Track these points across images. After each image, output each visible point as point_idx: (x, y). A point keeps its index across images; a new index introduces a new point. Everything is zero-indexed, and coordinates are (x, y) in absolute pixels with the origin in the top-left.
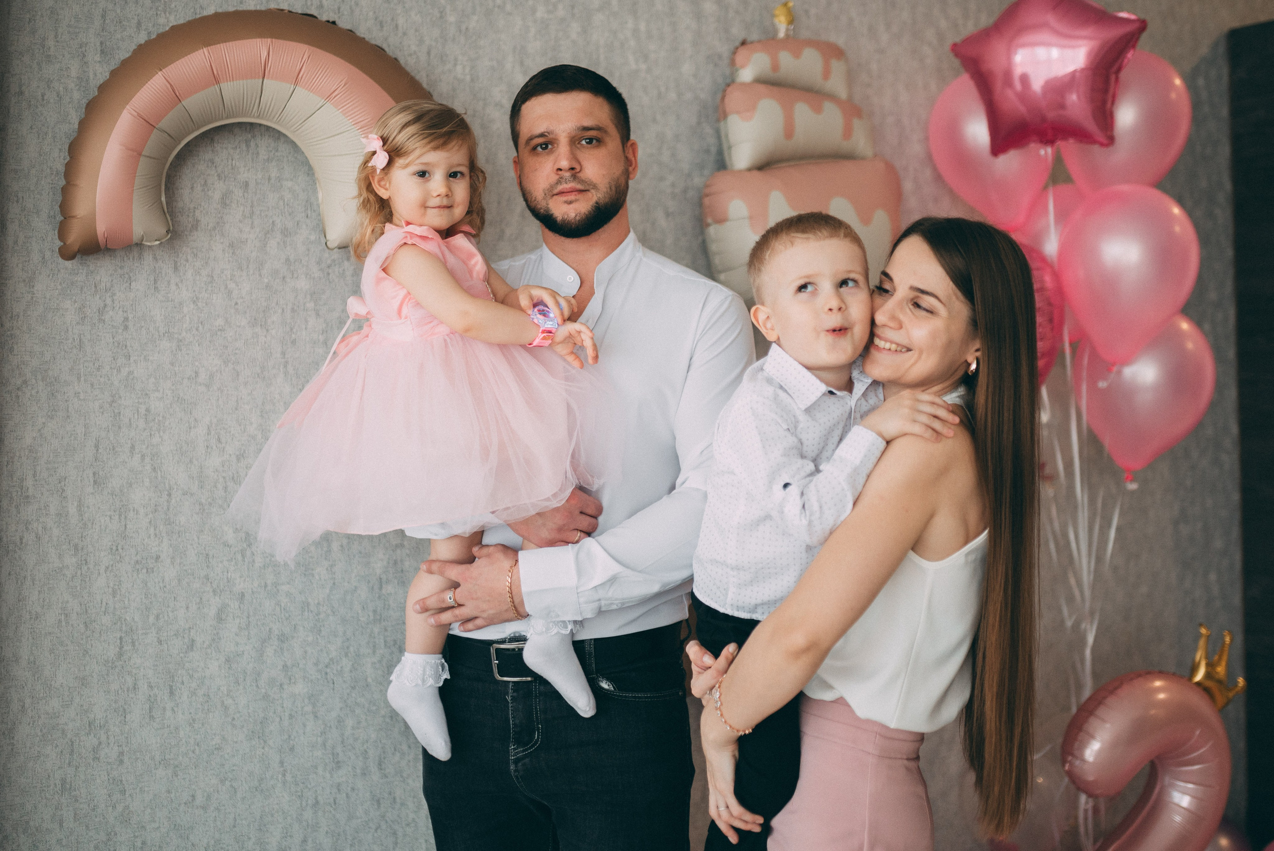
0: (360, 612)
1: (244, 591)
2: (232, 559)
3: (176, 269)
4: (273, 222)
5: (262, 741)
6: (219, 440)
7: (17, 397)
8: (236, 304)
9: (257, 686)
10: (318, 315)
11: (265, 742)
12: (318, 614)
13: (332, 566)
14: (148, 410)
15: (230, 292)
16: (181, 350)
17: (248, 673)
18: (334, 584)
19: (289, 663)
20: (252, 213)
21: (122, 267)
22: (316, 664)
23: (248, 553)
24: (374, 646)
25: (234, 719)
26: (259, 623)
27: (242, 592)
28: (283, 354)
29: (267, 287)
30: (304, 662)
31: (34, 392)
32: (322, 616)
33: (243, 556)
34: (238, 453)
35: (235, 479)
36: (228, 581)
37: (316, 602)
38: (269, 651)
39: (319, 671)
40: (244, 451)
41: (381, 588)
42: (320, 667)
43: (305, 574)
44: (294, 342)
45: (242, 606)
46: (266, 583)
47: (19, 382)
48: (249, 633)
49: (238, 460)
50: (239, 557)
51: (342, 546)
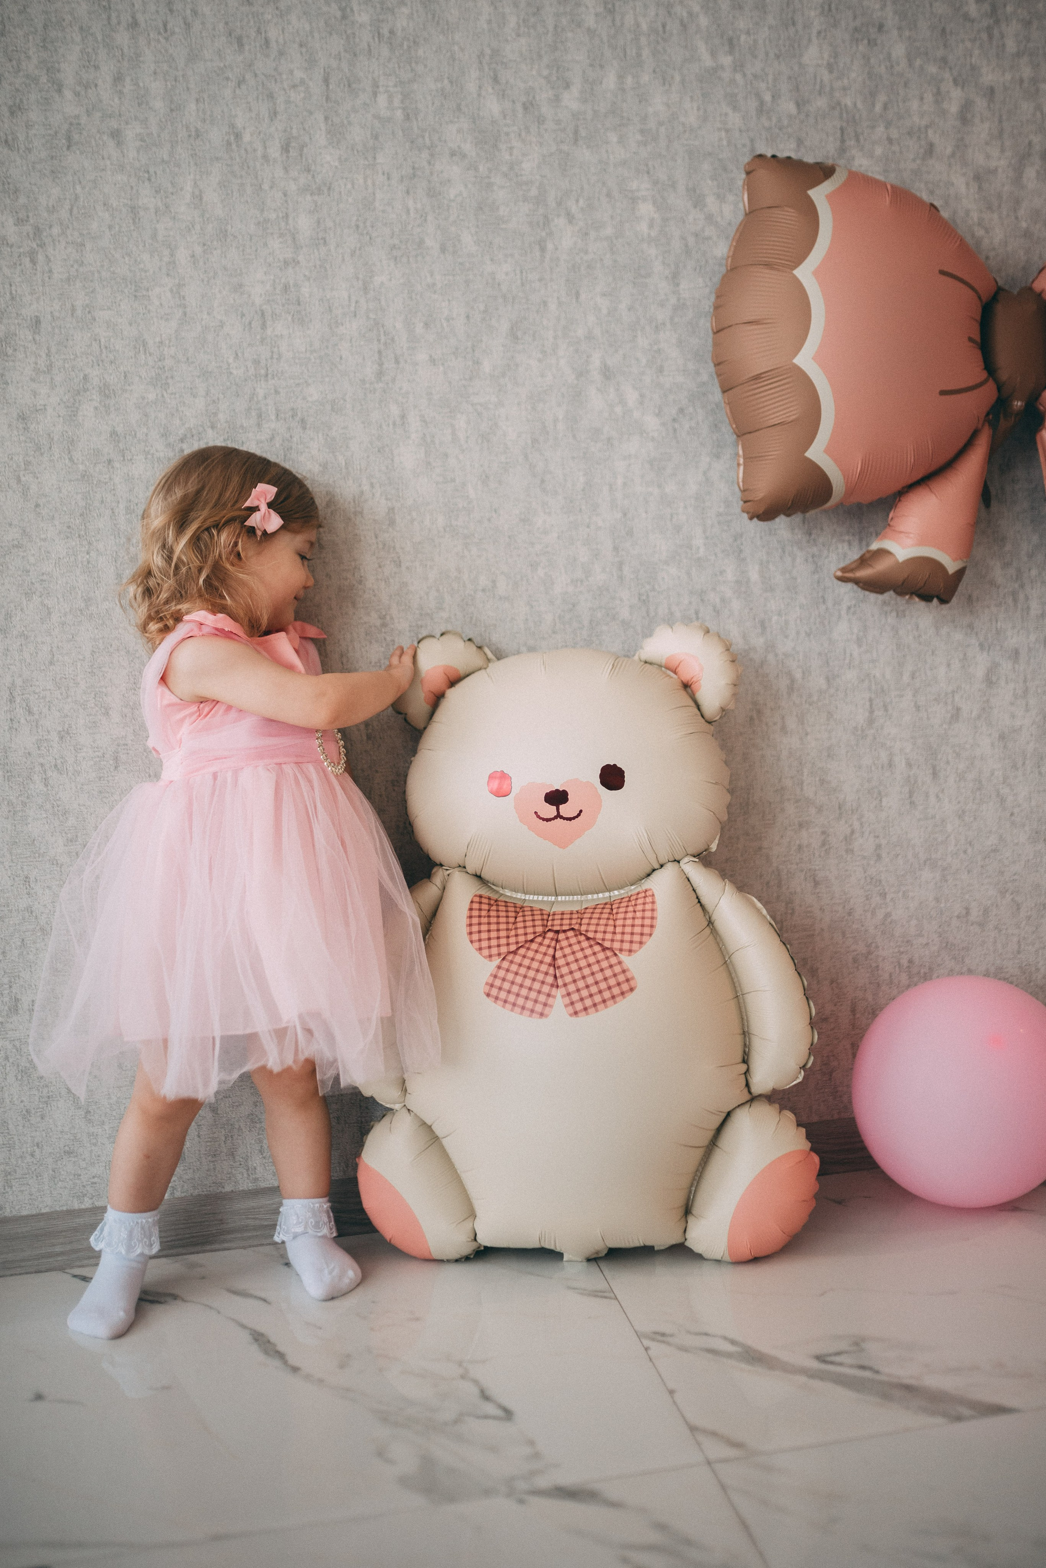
0: (231, 360)
1: (36, 314)
2: (15, 264)
5: (85, 543)
9: (71, 459)
11: (90, 543)
12: (161, 359)
13: (180, 286)
17: (55, 439)
18: (185, 314)
19: (120, 429)
22: (164, 435)
23: (41, 258)
24: (260, 416)
25: (37, 506)
26: (67, 366)
27: (37, 317)
30: (145, 430)
32: (168, 362)
33: (33, 262)
34: (10, 103)
35: (10, 143)
36: (13, 298)
37: (158, 339)
38: (87, 410)
39: (168, 445)
40: (21, 101)
41: (264, 326)
42: (171, 439)
43: (135, 296)
45: (37, 337)
46: (73, 306)
48: (52, 379)
49: (12, 113)
50: (27, 261)
51: (193, 256)
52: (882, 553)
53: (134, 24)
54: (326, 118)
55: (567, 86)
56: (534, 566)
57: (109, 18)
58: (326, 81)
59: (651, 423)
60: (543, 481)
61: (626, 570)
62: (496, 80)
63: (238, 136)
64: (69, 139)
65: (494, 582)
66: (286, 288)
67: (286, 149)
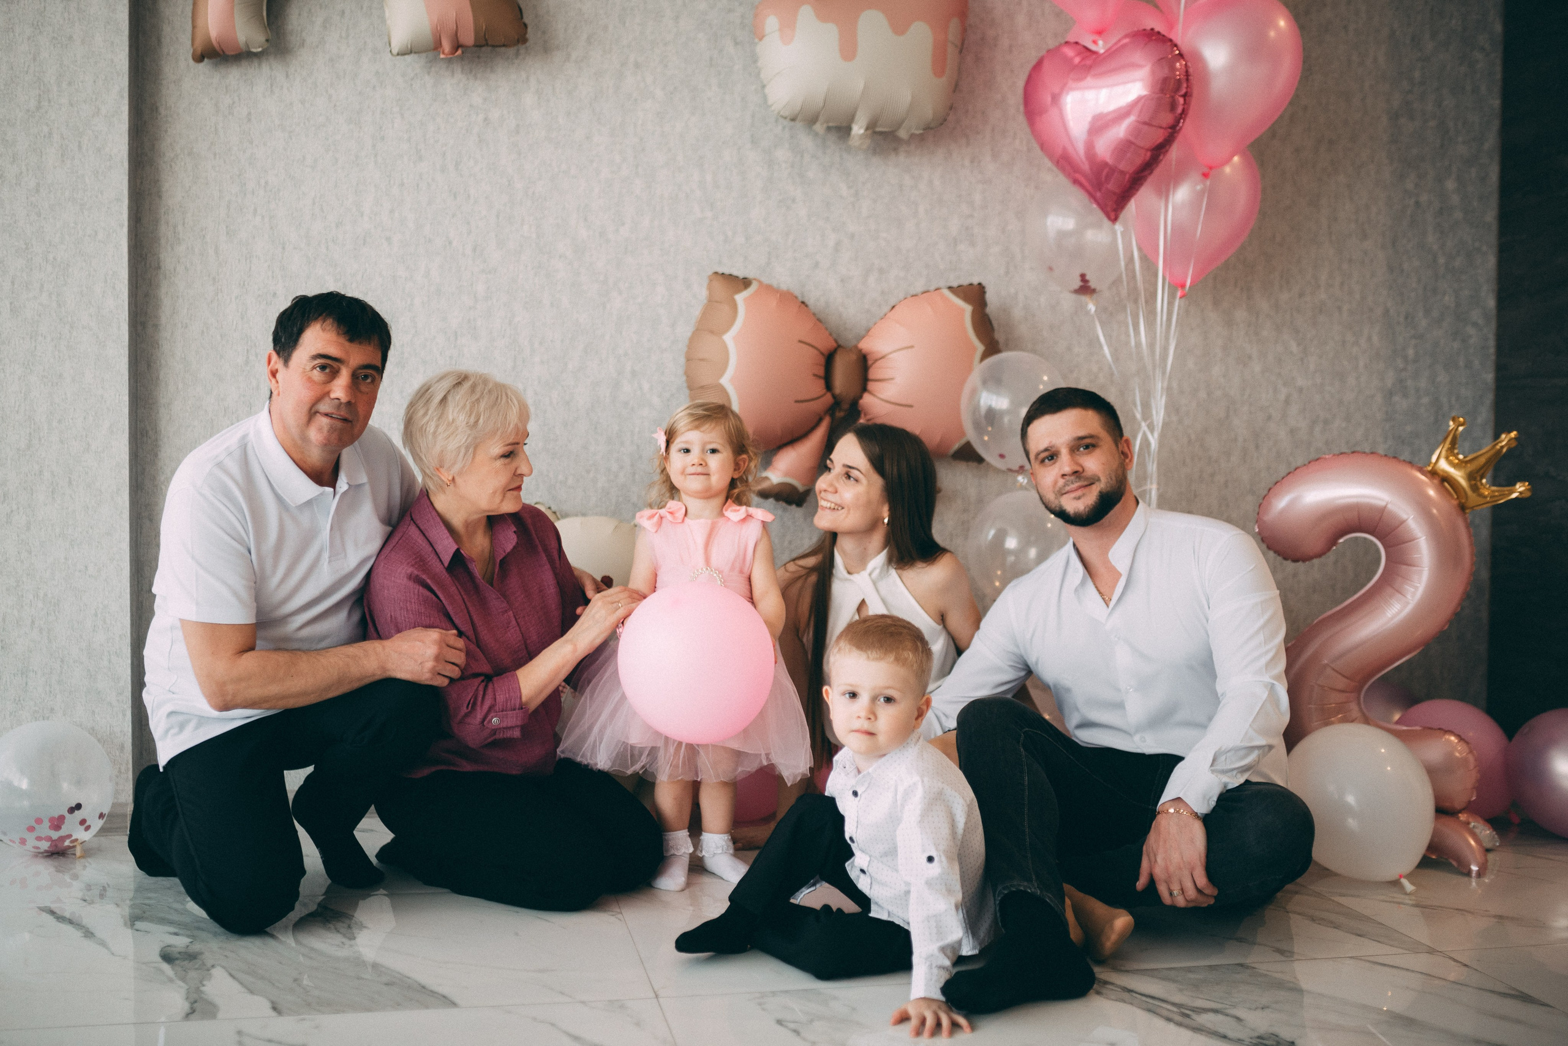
3: (287, 76)
4: (365, 42)
6: (322, 210)
7: (171, 166)
8: (335, 106)
10: (402, 115)
14: (266, 183)
15: (330, 97)
16: (291, 139)
18: (416, 332)
20: (348, 36)
21: (245, 74)
28: (374, 146)
29: (360, 93)
31: (183, 164)
44: (383, 138)
47: (172, 155)
52: (767, 478)
53: (402, 184)
54: (496, 236)
55: (623, 224)
56: (588, 472)
57: (390, 181)
58: (498, 216)
59: (656, 400)
60: (596, 428)
61: (637, 476)
62: (586, 220)
63: (450, 243)
64: (365, 240)
65: (566, 479)
66: (469, 321)
67: (474, 250)
